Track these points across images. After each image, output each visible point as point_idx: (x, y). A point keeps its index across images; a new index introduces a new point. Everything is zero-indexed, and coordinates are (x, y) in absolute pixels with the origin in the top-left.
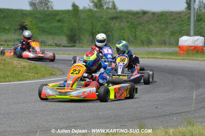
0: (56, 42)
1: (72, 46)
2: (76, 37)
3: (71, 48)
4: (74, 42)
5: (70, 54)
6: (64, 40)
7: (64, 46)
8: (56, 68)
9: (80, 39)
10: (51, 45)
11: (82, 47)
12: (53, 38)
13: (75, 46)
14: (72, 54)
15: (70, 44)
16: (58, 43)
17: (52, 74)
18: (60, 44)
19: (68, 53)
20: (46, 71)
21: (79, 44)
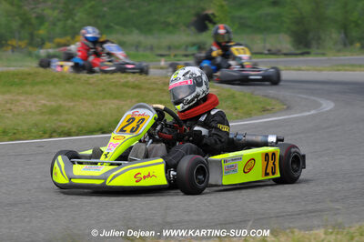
0: (268, 46)
1: (302, 54)
2: (311, 35)
3: (301, 58)
4: (307, 45)
5: (299, 70)
6: (285, 43)
7: (286, 54)
8: (273, 98)
9: (319, 38)
10: (261, 53)
11: (323, 54)
12: (265, 40)
13: (308, 53)
14: (303, 68)
15: (298, 49)
16: (274, 49)
17: (265, 110)
18: (279, 51)
19: (296, 67)
20: (254, 103)
21: (318, 48)
